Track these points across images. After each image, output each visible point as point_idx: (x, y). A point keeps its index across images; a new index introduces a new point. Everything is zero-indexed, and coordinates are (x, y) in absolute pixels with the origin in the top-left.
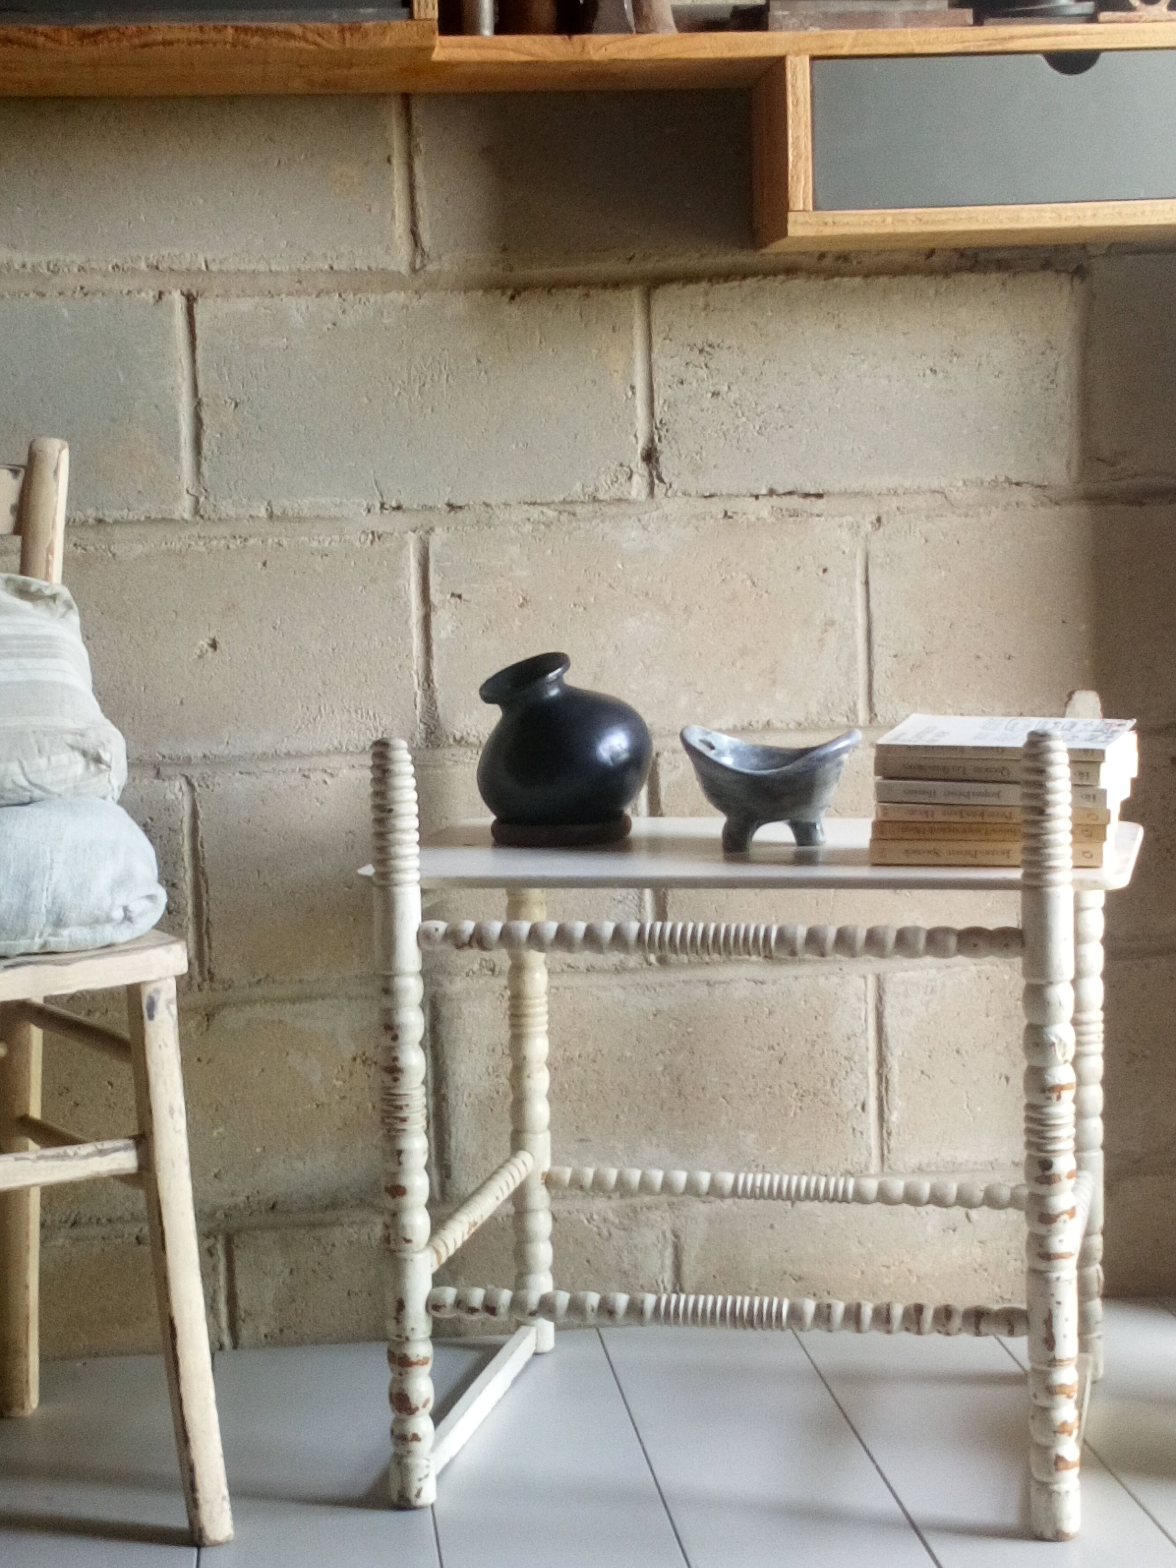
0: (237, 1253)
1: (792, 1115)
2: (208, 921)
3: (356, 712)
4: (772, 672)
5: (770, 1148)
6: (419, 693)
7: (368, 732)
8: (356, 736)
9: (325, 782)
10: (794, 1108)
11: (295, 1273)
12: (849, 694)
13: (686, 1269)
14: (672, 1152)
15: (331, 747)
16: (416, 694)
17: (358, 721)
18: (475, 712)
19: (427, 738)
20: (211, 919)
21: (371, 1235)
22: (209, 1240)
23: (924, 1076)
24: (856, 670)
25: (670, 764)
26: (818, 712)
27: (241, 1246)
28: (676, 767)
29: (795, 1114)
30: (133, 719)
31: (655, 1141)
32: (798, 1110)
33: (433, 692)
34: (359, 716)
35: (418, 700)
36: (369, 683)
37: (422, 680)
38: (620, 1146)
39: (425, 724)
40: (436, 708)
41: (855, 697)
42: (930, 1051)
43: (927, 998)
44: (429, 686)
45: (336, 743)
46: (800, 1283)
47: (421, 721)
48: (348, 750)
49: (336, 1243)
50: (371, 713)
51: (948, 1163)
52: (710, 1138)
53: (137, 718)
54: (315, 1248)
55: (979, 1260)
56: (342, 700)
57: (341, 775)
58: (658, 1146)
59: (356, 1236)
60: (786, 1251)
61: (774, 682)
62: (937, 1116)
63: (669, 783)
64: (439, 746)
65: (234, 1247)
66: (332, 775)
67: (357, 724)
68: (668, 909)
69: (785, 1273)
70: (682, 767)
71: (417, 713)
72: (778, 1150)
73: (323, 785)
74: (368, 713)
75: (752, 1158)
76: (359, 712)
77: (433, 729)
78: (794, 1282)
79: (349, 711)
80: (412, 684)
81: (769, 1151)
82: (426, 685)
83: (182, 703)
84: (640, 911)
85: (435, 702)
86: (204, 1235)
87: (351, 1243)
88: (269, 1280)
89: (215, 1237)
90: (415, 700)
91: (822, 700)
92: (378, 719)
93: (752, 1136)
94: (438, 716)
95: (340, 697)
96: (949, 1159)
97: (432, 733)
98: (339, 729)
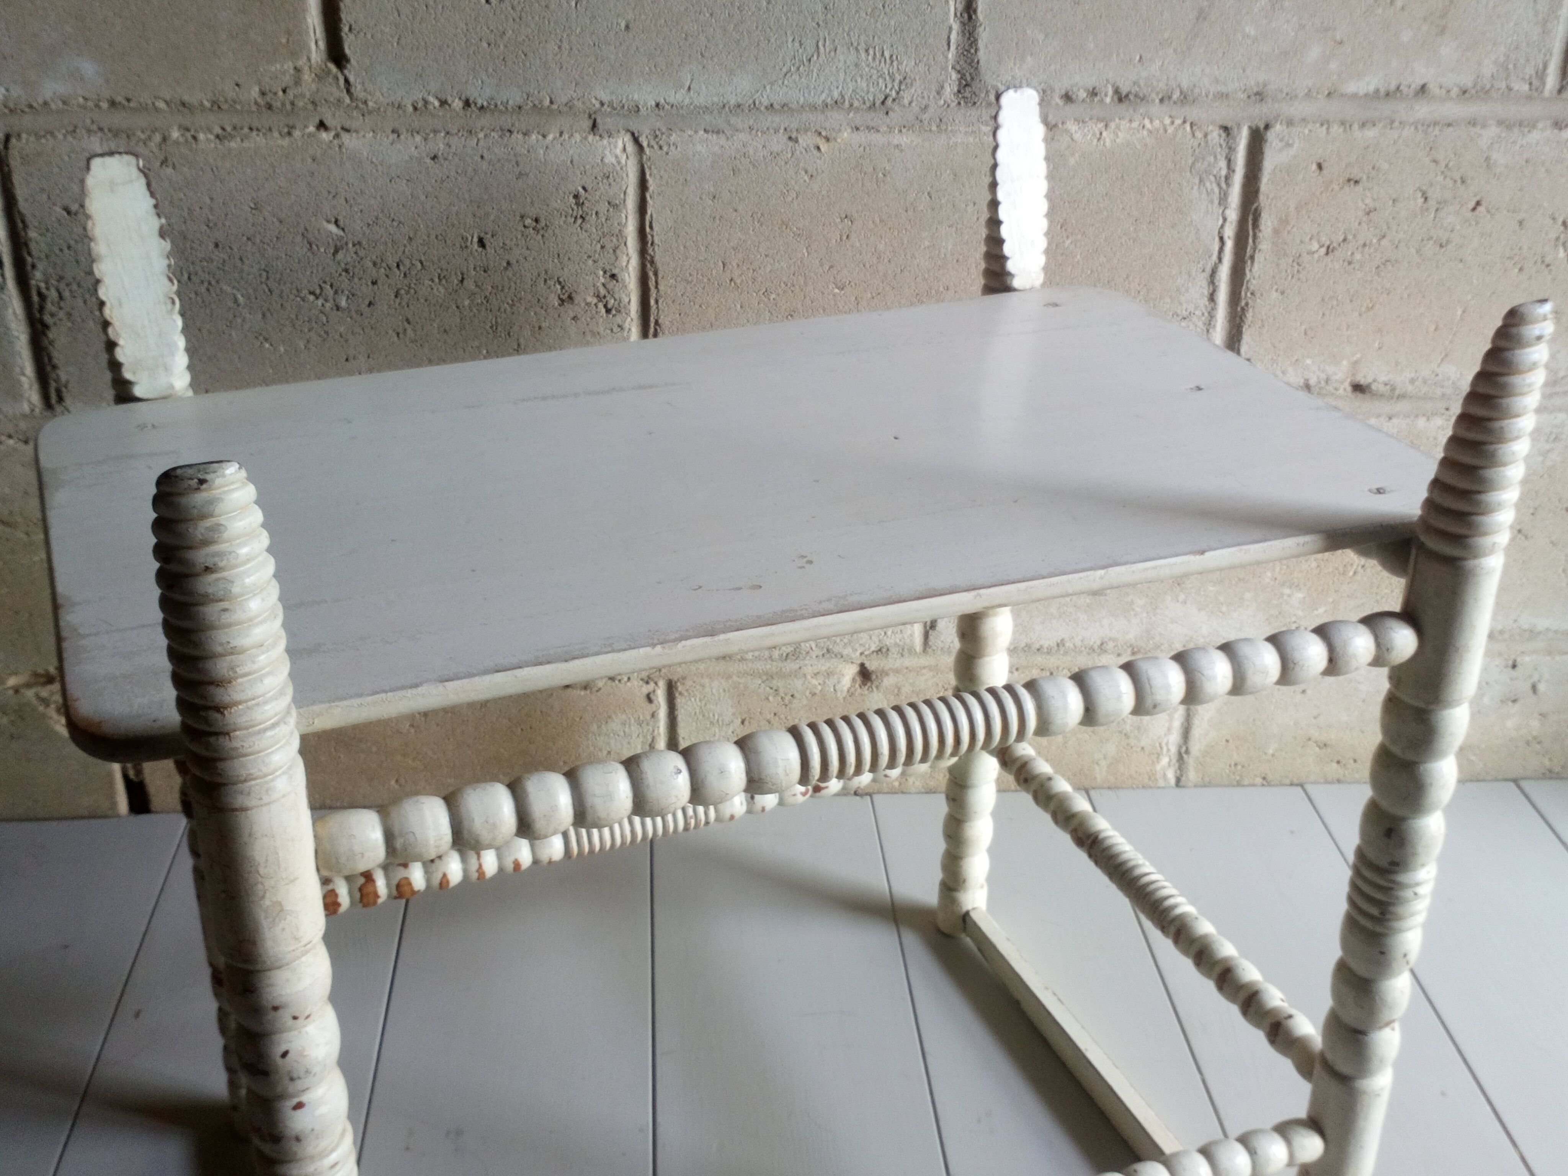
0: (679, 701)
1: (1351, 573)
2: (657, 323)
3: (867, 51)
4: (1443, 16)
5: (1317, 609)
6: (956, 27)
7: (881, 81)
8: (864, 85)
9: (818, 148)
10: (1355, 567)
11: (746, 723)
12: (1540, 51)
13: (1196, 732)
14: (1199, 610)
15: (829, 100)
16: (951, 28)
17: (868, 66)
18: (1029, 58)
19: (959, 91)
20: (660, 321)
21: (837, 687)
22: (648, 686)
23: (1520, 536)
24: (1557, 18)
25: (1281, 140)
26: (1492, 76)
27: (686, 694)
28: (1289, 145)
29: (1355, 573)
30: (560, 47)
31: (1182, 597)
32: (1360, 567)
33: (975, 27)
34: (870, 58)
35: (954, 36)
36: (887, 9)
37: (960, 7)
38: (1140, 602)
39: (959, 72)
40: (976, 50)
41: (1547, 57)
42: (1536, 509)
43: (1548, 447)
44: (970, 18)
45: (836, 95)
46: (1324, 750)
47: (953, 68)
48: (851, 105)
49: (796, 695)
50: (887, 54)
51: (1525, 631)
52: (1248, 595)
53: (565, 45)
54: (771, 698)
55: (1535, 733)
56: (848, 35)
57: (839, 140)
58: (1185, 602)
59: (820, 688)
60: (1315, 718)
61: (1442, 31)
62: (1524, 580)
63: (1276, 167)
64: (975, 103)
65: (677, 695)
66: (828, 139)
67: (867, 69)
68: (1244, 330)
69: (1309, 739)
70: (1296, 145)
71: (950, 56)
72: (1326, 611)
73: (815, 152)
74: (883, 55)
75: (1293, 619)
76: (871, 51)
77: (969, 79)
78: (1317, 749)
79: (857, 49)
80: (947, 14)
81: (1316, 612)
82: (966, 16)
83: (627, 27)
84: (1208, 331)
85: (976, 40)
86: (642, 680)
87: (814, 694)
88: (717, 731)
89: (656, 683)
90: (949, 37)
91: (1502, 59)
92: (895, 63)
93: (1299, 595)
94: (978, 62)
95: (846, 29)
96: (1526, 627)
97: (967, 85)
98: (842, 75)
